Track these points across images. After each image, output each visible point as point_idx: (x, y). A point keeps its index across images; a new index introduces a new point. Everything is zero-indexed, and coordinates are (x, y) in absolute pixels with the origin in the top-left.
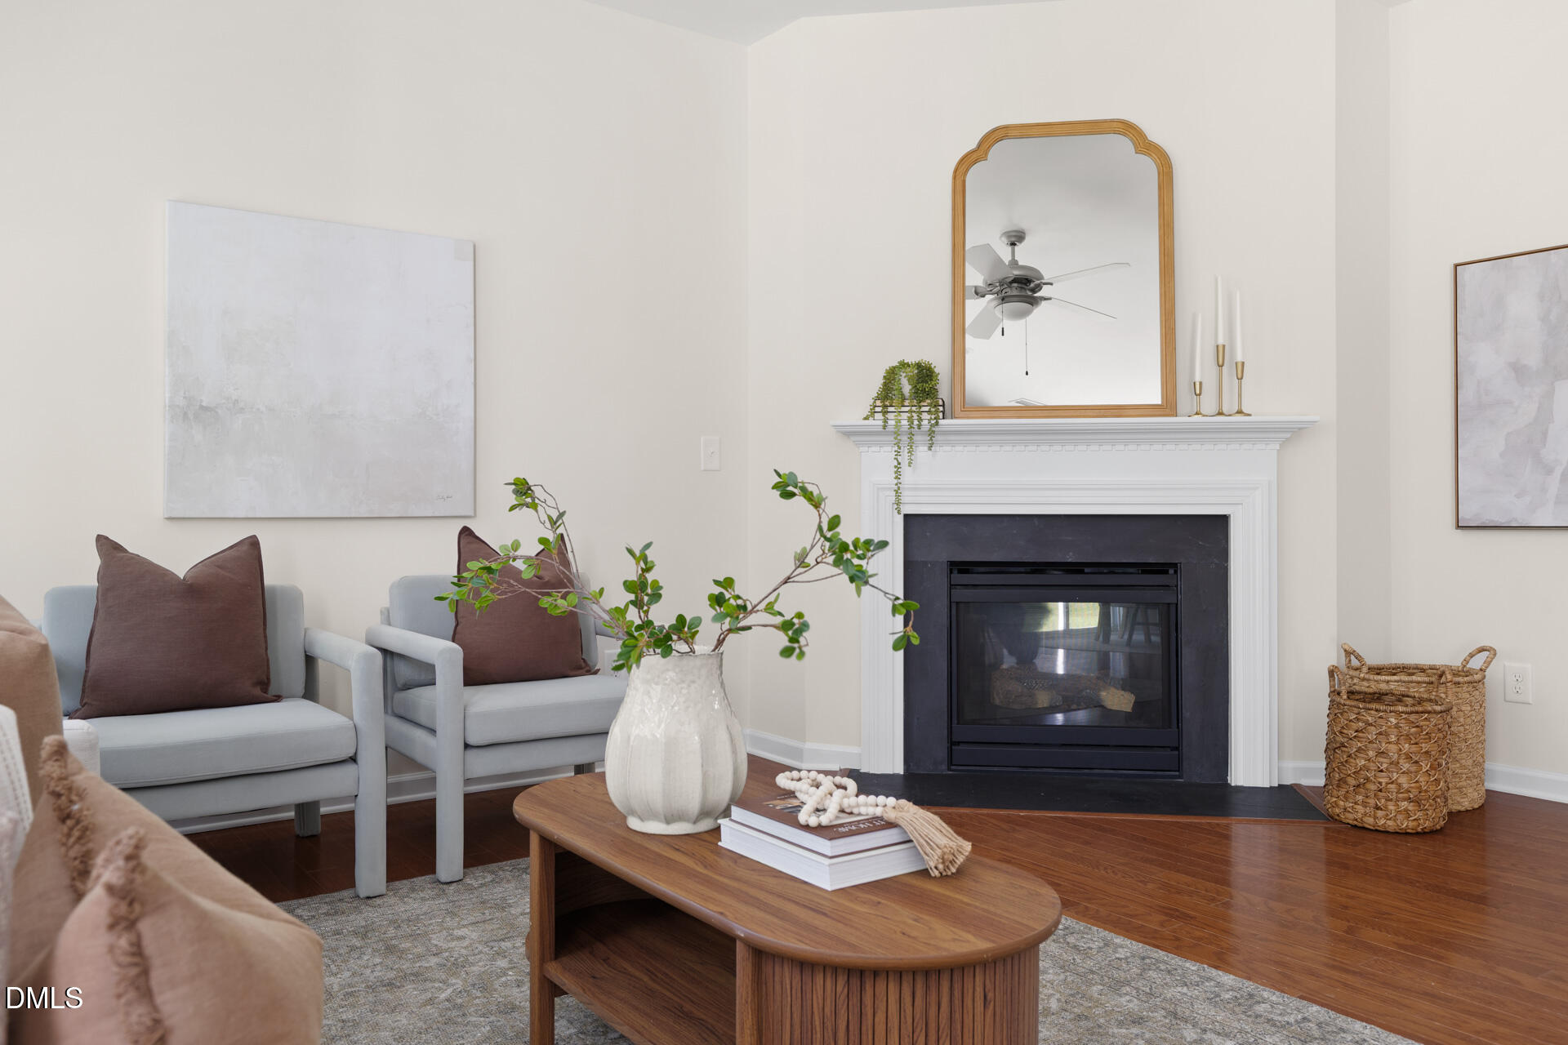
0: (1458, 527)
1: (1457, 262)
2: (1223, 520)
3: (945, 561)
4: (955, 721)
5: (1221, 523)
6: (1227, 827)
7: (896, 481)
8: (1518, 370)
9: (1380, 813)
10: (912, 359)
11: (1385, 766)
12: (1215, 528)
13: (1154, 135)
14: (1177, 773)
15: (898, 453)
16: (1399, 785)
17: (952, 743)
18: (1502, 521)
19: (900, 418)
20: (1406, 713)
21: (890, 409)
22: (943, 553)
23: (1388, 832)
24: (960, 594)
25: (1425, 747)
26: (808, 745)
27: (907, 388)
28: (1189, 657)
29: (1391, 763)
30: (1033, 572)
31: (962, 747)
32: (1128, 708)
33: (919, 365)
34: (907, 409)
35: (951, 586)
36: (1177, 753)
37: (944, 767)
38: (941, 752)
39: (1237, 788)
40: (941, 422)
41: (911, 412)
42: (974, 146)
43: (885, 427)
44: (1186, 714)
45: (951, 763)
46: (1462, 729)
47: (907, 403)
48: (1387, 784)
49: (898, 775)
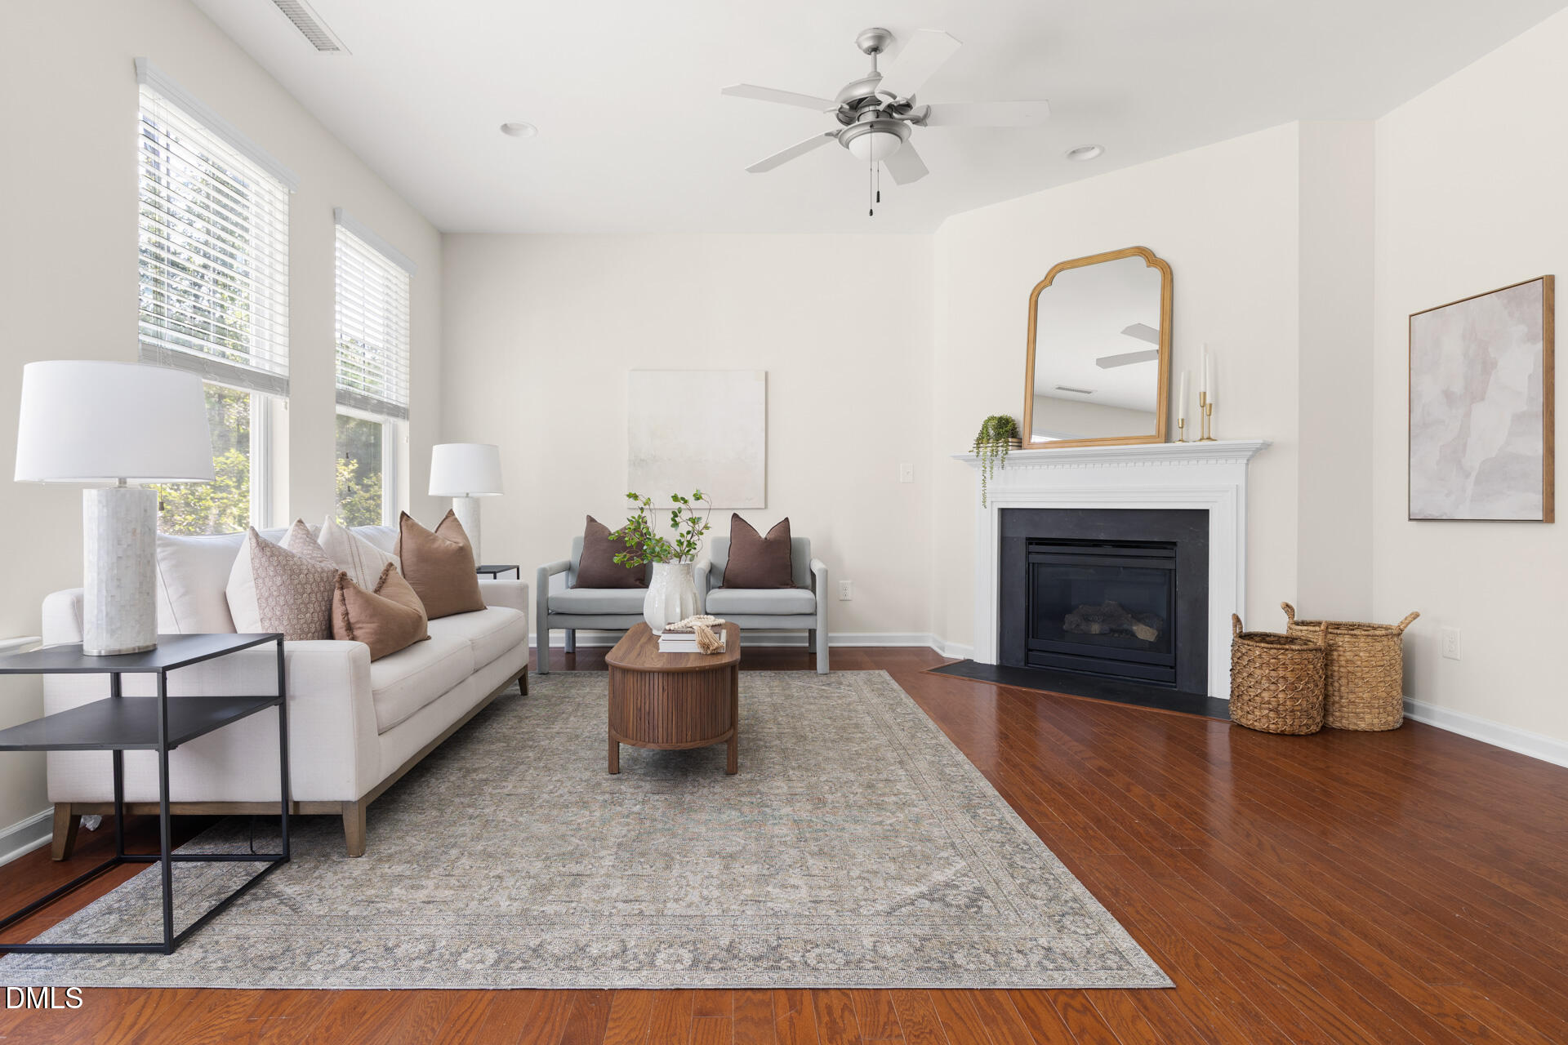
0: (1410, 520)
1: (1411, 313)
2: (1206, 512)
3: (1025, 537)
4: (1031, 636)
5: (1202, 516)
6: (1206, 721)
7: (983, 489)
8: (1448, 396)
9: (1250, 716)
10: (998, 415)
11: (1252, 683)
12: (1198, 519)
13: (1161, 253)
14: (1174, 684)
15: (984, 471)
16: (1263, 698)
17: (1028, 650)
18: (1436, 515)
19: (986, 450)
20: (1267, 648)
21: (981, 445)
22: (1023, 533)
23: (1255, 730)
24: (1035, 558)
25: (1281, 673)
26: (948, 643)
27: (992, 432)
28: (1182, 606)
29: (1257, 682)
30: (1094, 546)
31: (1034, 653)
32: (1152, 639)
33: (1001, 419)
34: (990, 445)
35: (1029, 553)
36: (1173, 670)
37: (1023, 663)
38: (1021, 654)
39: (1212, 698)
40: (1009, 452)
41: (993, 446)
42: (1042, 278)
43: (977, 456)
44: (1180, 645)
45: (1027, 662)
46: (1359, 669)
47: (991, 441)
48: (1254, 696)
49: (993, 665)
